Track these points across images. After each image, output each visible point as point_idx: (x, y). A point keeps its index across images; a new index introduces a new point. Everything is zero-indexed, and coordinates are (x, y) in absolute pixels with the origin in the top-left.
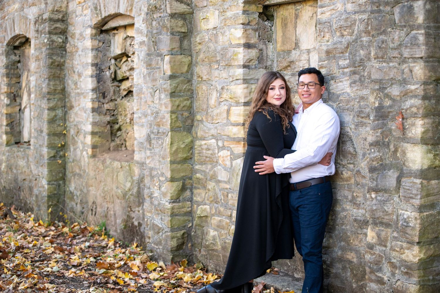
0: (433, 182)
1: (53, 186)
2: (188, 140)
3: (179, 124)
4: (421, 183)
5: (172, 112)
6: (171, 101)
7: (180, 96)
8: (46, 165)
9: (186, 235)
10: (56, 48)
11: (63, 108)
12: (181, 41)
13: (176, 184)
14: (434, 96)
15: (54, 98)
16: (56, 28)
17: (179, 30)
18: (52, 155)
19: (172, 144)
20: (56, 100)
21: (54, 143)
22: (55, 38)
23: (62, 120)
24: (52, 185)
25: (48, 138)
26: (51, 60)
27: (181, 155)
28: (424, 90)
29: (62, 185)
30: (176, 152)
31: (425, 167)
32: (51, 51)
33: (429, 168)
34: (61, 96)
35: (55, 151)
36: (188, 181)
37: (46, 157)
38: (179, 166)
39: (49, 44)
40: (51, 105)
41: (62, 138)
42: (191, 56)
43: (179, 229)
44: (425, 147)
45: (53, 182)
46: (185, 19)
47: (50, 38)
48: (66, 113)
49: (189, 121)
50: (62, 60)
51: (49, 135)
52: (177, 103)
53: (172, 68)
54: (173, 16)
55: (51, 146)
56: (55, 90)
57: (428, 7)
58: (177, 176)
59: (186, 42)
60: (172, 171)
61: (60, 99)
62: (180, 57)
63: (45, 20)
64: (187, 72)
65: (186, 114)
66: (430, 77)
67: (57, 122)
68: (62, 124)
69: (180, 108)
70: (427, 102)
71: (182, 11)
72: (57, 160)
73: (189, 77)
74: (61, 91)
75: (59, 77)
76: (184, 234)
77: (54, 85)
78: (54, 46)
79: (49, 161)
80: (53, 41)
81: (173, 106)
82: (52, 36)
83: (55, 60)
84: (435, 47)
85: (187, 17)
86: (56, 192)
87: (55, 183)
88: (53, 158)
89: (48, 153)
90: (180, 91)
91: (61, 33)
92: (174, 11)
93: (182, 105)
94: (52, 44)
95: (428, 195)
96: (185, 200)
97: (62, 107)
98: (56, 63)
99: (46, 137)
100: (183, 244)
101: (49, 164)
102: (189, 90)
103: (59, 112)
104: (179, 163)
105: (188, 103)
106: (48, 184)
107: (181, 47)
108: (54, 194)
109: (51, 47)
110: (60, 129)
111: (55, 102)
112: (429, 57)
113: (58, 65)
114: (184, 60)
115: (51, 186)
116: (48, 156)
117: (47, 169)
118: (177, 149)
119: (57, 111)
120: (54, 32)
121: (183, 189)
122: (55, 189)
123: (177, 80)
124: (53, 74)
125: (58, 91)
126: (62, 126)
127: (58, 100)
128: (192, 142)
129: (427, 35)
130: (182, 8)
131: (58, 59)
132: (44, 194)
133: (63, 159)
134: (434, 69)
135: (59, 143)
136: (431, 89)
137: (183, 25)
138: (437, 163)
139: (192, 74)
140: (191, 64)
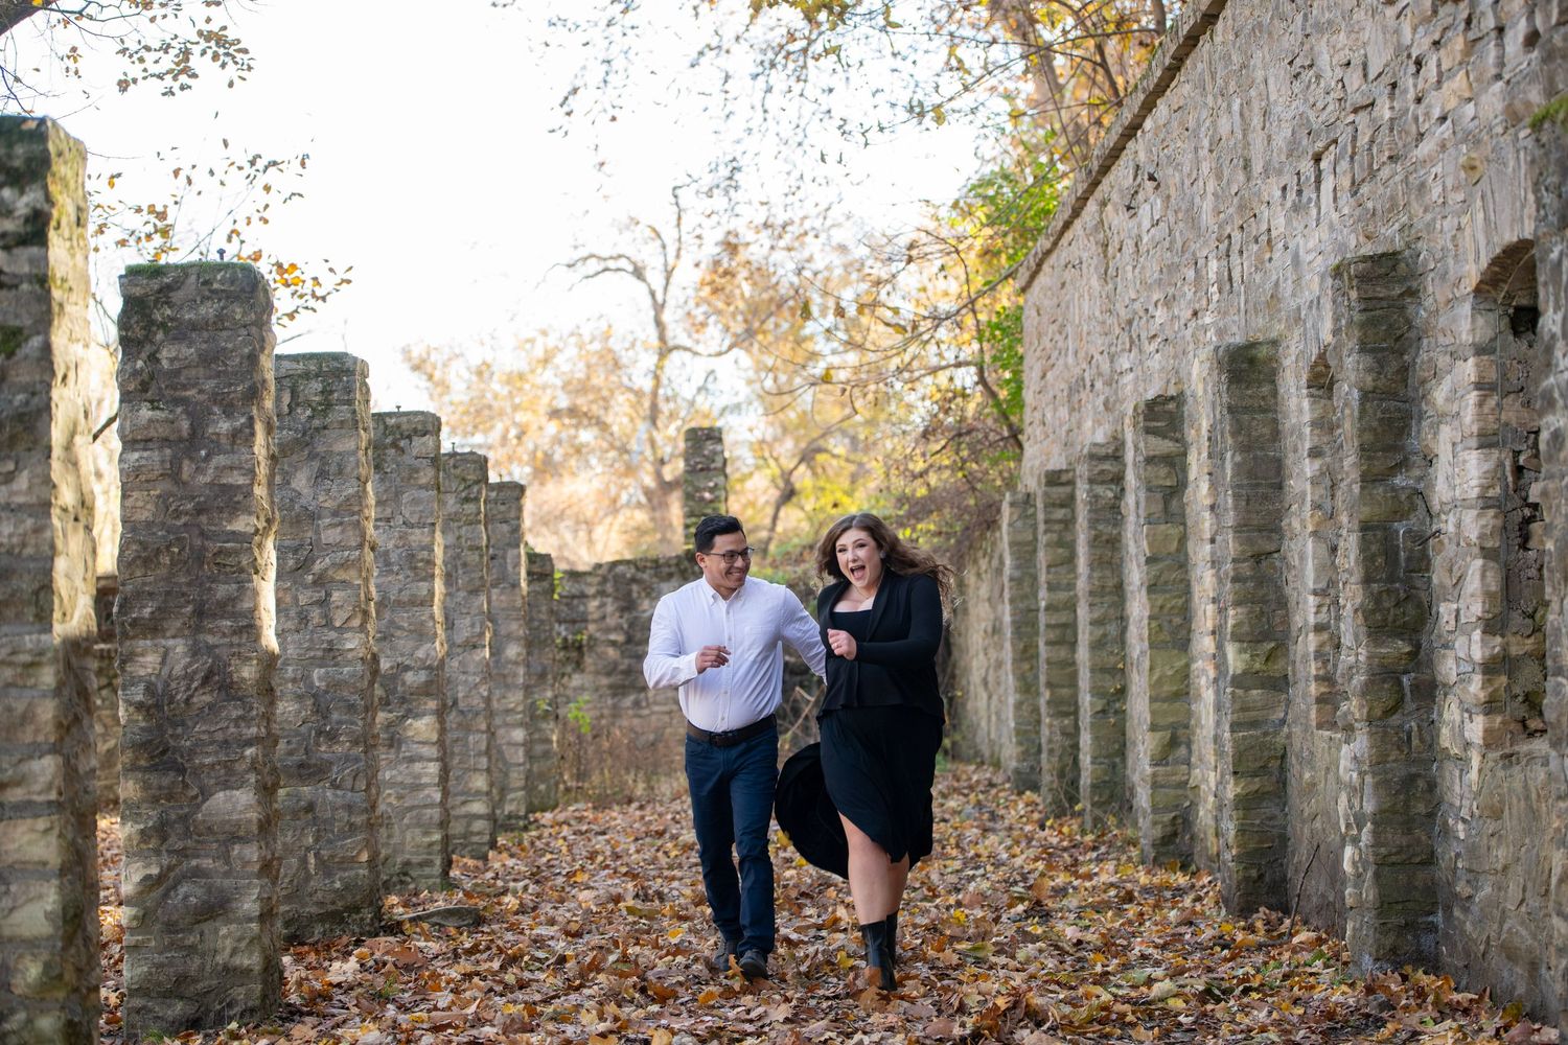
0: (1255, 692)
1: (1103, 767)
2: (1179, 664)
3: (1165, 636)
4: (1233, 693)
5: (1151, 618)
6: (1150, 600)
7: (1166, 591)
8: (1088, 727)
9: (1180, 821)
10: (1102, 509)
11: (1118, 621)
12: (1166, 502)
13: (1159, 735)
14: (1252, 577)
15: (1102, 603)
16: (1102, 472)
17: (1161, 482)
18: (1099, 708)
19: (1151, 669)
20: (1105, 605)
21: (1103, 687)
22: (1100, 490)
23: (1117, 643)
24: (1100, 764)
25: (1092, 678)
26: (1094, 533)
27: (1167, 688)
28: (1234, 569)
29: (1119, 766)
30: (1159, 682)
31: (1239, 671)
32: (1093, 516)
33: (1245, 673)
34: (1115, 598)
35: (1104, 701)
36: (1181, 732)
37: (1089, 713)
38: (1165, 706)
39: (1090, 503)
40: (1096, 615)
41: (1118, 676)
42: (1184, 524)
43: (1166, 809)
44: (1237, 645)
45: (1102, 760)
46: (1171, 465)
47: (1091, 490)
48: (1124, 630)
49: (1184, 632)
50: (1115, 532)
51: (1092, 671)
52: (1159, 603)
53: (1150, 545)
54: (1150, 460)
55: (1097, 692)
56: (1103, 587)
57: (1238, 458)
58: (1162, 722)
59: (1174, 503)
60: (1153, 713)
61: (1113, 605)
62: (1163, 527)
64: (1178, 550)
65: (1177, 620)
66: (1243, 552)
67: (1109, 648)
68: (1116, 651)
69: (1166, 610)
70: (1237, 585)
71: (1166, 451)
72: (1108, 717)
73: (1182, 558)
74: (1114, 590)
75: (1110, 563)
76: (1175, 818)
77: (1100, 579)
78: (1099, 506)
79: (1094, 721)
80: (1097, 497)
81: (1152, 607)
82: (1095, 487)
83: (1101, 531)
84: (1248, 512)
85: (1177, 460)
86: (1106, 778)
87: (1106, 761)
88: (1100, 716)
89: (1092, 704)
90: (1166, 583)
91: (1112, 480)
92: (1152, 453)
93: (1169, 606)
94: (1096, 502)
95: (1243, 709)
96: (1177, 762)
97: (1116, 618)
98: (1104, 538)
99: (1088, 675)
100: (1175, 834)
101: (1093, 725)
102: (1182, 581)
103: (1112, 629)
104: (1164, 701)
105: (1180, 602)
106: (1092, 763)
107: (1165, 510)
108: (1104, 782)
109: (1094, 508)
110: (1112, 659)
111: (1103, 611)
112: (1239, 525)
113: (1107, 541)
114: (1171, 531)
115: (1098, 767)
116: (1091, 711)
117: (1091, 734)
118: (1160, 678)
119: (1108, 627)
120: (1100, 479)
121: (1173, 743)
122: (1106, 773)
123: (1161, 565)
124: (1097, 557)
125: (1108, 590)
126: (1118, 654)
127: (1109, 607)
128: (1187, 666)
129: (1236, 496)
130: (1164, 446)
131: (1107, 529)
132: (1089, 781)
133: (1120, 716)
134: (1250, 541)
135: (1112, 686)
136: (1246, 568)
137: (1168, 475)
138: (1257, 666)
139: (1186, 554)
140: (1183, 539)
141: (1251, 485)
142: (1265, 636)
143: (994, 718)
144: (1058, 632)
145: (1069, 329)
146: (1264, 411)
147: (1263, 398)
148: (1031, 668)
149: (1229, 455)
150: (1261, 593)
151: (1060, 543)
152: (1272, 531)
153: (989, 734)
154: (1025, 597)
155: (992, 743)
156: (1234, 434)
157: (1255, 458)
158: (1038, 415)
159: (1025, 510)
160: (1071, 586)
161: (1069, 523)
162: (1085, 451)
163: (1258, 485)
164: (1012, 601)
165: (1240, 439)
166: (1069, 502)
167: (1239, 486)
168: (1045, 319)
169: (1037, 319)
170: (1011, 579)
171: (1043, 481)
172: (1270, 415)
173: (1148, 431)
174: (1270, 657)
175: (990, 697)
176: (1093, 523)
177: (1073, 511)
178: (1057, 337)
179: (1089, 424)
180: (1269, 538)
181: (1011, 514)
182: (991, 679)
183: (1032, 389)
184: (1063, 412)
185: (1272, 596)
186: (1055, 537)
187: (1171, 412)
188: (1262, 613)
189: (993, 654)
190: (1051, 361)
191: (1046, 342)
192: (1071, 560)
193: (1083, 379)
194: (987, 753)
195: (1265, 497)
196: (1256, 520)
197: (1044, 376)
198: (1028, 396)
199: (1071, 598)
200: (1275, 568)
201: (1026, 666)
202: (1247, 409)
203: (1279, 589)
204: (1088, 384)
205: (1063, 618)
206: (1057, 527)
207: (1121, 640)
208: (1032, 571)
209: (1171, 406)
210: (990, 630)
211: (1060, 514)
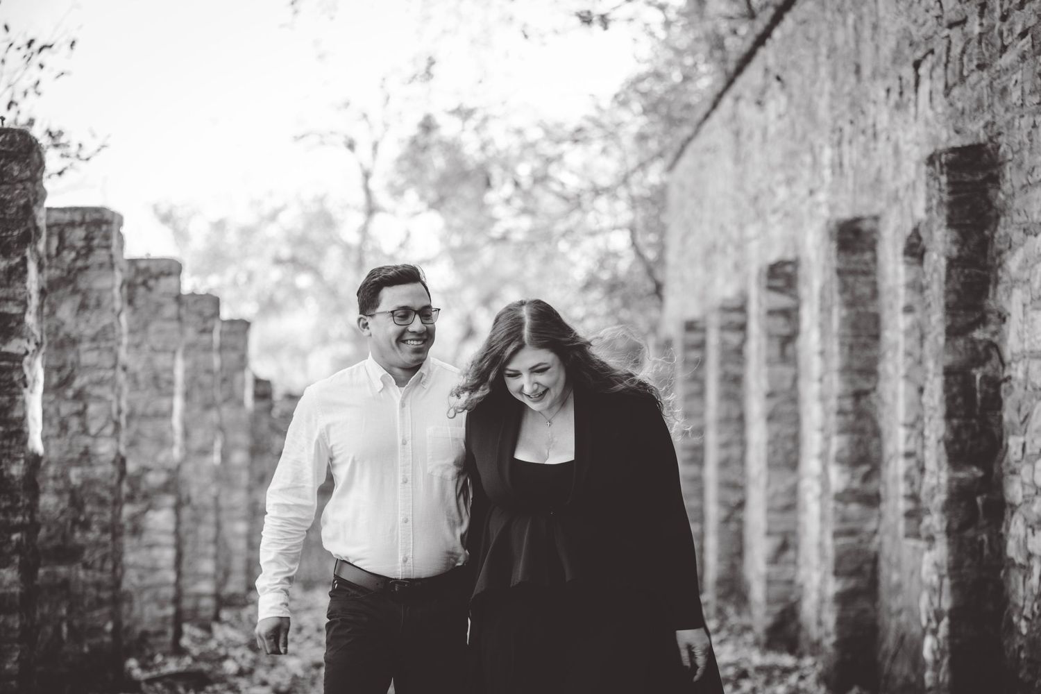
0: (853, 506)
1: (726, 566)
2: (790, 481)
3: (779, 458)
4: (835, 507)
5: (768, 443)
6: (768, 428)
7: (781, 421)
9: (788, 612)
10: (730, 352)
11: (740, 446)
12: (783, 348)
13: (773, 539)
14: (852, 412)
15: (728, 429)
16: (731, 321)
17: (779, 331)
18: (724, 516)
19: (768, 486)
22: (728, 337)
27: (780, 502)
28: (838, 404)
31: (840, 490)
32: (722, 357)
33: (845, 491)
38: (779, 516)
40: (722, 440)
41: (739, 491)
42: (797, 367)
44: (839, 467)
46: (787, 317)
47: (721, 336)
49: (795, 456)
52: (776, 430)
53: (769, 382)
55: (722, 503)
56: (729, 416)
57: (845, 313)
58: (775, 529)
59: (789, 350)
60: (770, 522)
61: (736, 432)
62: (780, 368)
64: (791, 388)
65: (789, 445)
66: (846, 390)
68: (737, 469)
69: (781, 437)
70: (841, 418)
71: (784, 305)
72: (731, 525)
73: (794, 394)
75: (735, 398)
76: (784, 610)
80: (726, 342)
81: (769, 435)
85: (791, 313)
88: (725, 522)
90: (782, 414)
91: (738, 328)
92: (773, 307)
93: (782, 434)
94: (725, 346)
95: (843, 521)
96: (787, 563)
97: (738, 443)
98: (730, 376)
100: (784, 623)
102: (793, 412)
103: (735, 451)
104: (778, 511)
105: (792, 431)
107: (782, 354)
111: (729, 436)
112: (844, 369)
113: (733, 379)
114: (786, 372)
118: (775, 493)
119: (732, 450)
120: (729, 327)
121: (784, 547)
123: (778, 399)
127: (732, 433)
128: (797, 484)
130: (782, 301)
131: (733, 369)
132: (713, 577)
133: (739, 524)
134: (852, 382)
135: (734, 498)
136: (848, 404)
137: (784, 326)
138: (856, 485)
139: (798, 391)
140: (795, 379)
141: (854, 335)
142: (863, 460)
144: (690, 453)
146: (866, 274)
147: (865, 263)
149: (836, 310)
150: (860, 424)
151: (693, 380)
152: (868, 374)
156: (841, 293)
157: (858, 313)
158: (678, 272)
160: (701, 415)
161: (701, 363)
162: (717, 304)
163: (859, 336)
165: (847, 296)
166: (701, 346)
167: (844, 336)
168: (686, 193)
169: (680, 194)
171: (682, 328)
172: (871, 277)
173: (771, 288)
174: (866, 478)
176: (722, 363)
177: (705, 353)
179: (720, 281)
180: (867, 379)
183: (674, 251)
184: (700, 271)
185: (869, 428)
186: (691, 374)
187: (788, 274)
188: (860, 441)
192: (701, 394)
195: (865, 346)
196: (857, 364)
198: (671, 257)
199: (701, 425)
200: (871, 405)
202: (853, 273)
203: (874, 422)
205: (695, 440)
206: (693, 366)
207: (742, 461)
209: (789, 269)
211: (695, 355)
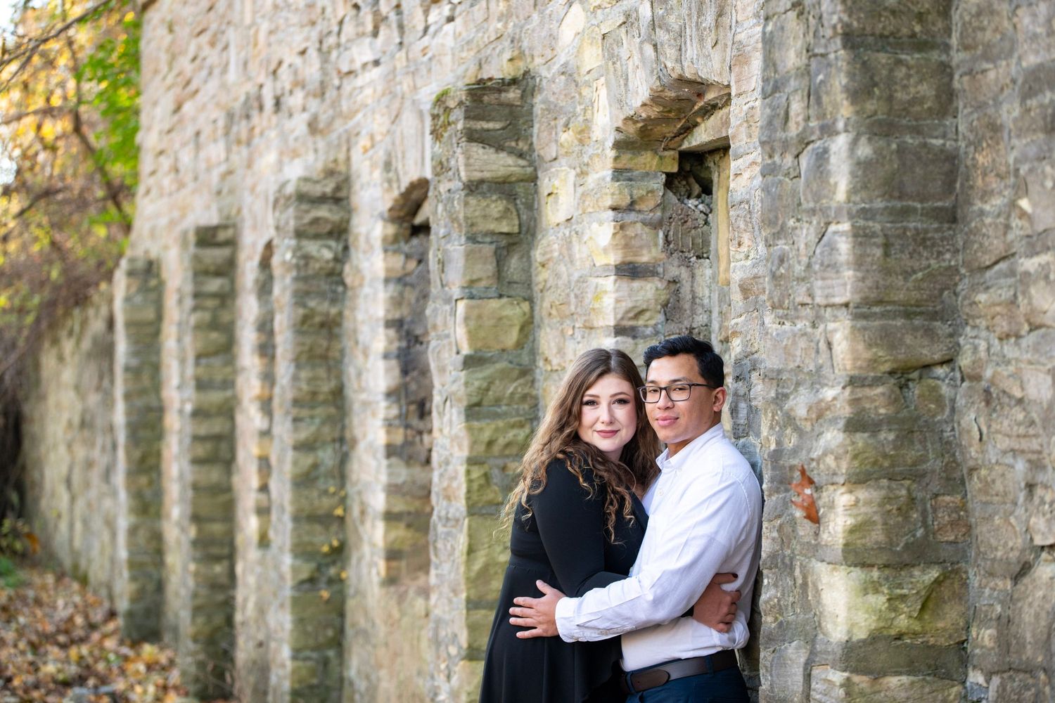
0: (893, 681)
1: (309, 664)
3: (493, 494)
4: (847, 684)
5: (472, 461)
6: (470, 429)
7: (497, 416)
8: (288, 603)
10: (316, 276)
11: (337, 445)
12: (500, 261)
14: (890, 421)
15: (312, 417)
16: (316, 221)
17: (493, 226)
18: (305, 575)
19: (471, 551)
20: (317, 421)
21: (311, 544)
22: (312, 247)
23: (334, 477)
24: (306, 659)
25: (294, 529)
26: (301, 311)
28: (854, 402)
29: (334, 662)
30: (484, 574)
31: (861, 634)
32: (301, 285)
33: (874, 638)
34: (332, 410)
35: (313, 565)
37: (289, 583)
39: (297, 267)
40: (303, 435)
41: (334, 528)
42: (530, 300)
44: (857, 573)
45: (308, 653)
46: (511, 197)
47: (300, 248)
48: (344, 459)
50: (334, 311)
51: (296, 519)
52: (486, 435)
53: (472, 335)
54: (473, 188)
55: (302, 551)
56: (314, 394)
57: (865, 150)
59: (514, 263)
60: (472, 628)
61: (329, 420)
62: (494, 304)
63: (289, 198)
64: (519, 345)
66: (874, 362)
67: (321, 484)
68: (332, 489)
69: (496, 449)
70: (861, 439)
71: (502, 172)
72: (319, 590)
73: (525, 359)
74: (330, 397)
75: (325, 357)
77: (310, 381)
78: (310, 272)
79: (297, 594)
80: (307, 258)
81: (474, 443)
82: (305, 243)
83: (312, 310)
84: (887, 272)
85: (520, 189)
86: (315, 681)
87: (314, 655)
88: (307, 586)
89: (295, 570)
90: (497, 402)
92: (477, 175)
93: (502, 441)
94: (306, 265)
97: (334, 441)
98: (317, 319)
99: (289, 526)
101: (296, 602)
102: (524, 397)
103: (327, 456)
105: (521, 434)
106: (295, 658)
107: (499, 274)
108: (311, 687)
109: (303, 274)
110: (326, 502)
111: (313, 429)
112: (866, 302)
113: (322, 325)
114: (508, 312)
115: (300, 664)
116: (294, 577)
117: (293, 613)
118: (486, 568)
119: (320, 454)
120: (312, 230)
122: (313, 673)
123: (488, 371)
124: (306, 348)
125: (321, 397)
126: (334, 494)
127: (323, 423)
129: (861, 237)
130: (500, 164)
131: (322, 307)
132: (287, 685)
133: (336, 587)
134: (887, 339)
135: (325, 542)
136: (878, 399)
137: (505, 214)
138: (902, 622)
139: (533, 353)
140: (528, 327)
141: (891, 211)
142: (919, 554)
143: (78, 526)
144: (209, 446)
145: (232, 35)
146: (921, 45)
147: (920, 17)
148: (151, 483)
149: (840, 144)
150: (911, 454)
151: (214, 325)
152: (934, 316)
153: (71, 540)
154: (142, 392)
155: (75, 554)
156: (856, 95)
157: (901, 151)
158: (166, 163)
159: (146, 281)
160: (228, 384)
161: (227, 298)
162: (290, 189)
163: (905, 213)
164: (128, 396)
165: (870, 106)
166: (228, 269)
167: (866, 214)
168: (183, 32)
169: (169, 38)
170: (127, 369)
171: (192, 238)
172: (935, 56)
173: (472, 137)
174: (929, 602)
175: (73, 499)
176: (301, 297)
177: (233, 282)
178: (207, 51)
179: (271, 158)
180: (930, 333)
181: (128, 287)
182: (76, 479)
183: (156, 128)
184: (216, 151)
185: (934, 464)
186: (207, 316)
187: (510, 105)
188: (912, 500)
189: (81, 452)
190: (193, 87)
191: (184, 63)
192: (227, 348)
193: (259, 98)
194: (67, 563)
195: (922, 240)
196: (903, 291)
197: (178, 109)
198: (149, 139)
199: (227, 401)
200: (939, 400)
201: (143, 480)
202: (886, 41)
203: (948, 448)
204: (269, 103)
205: (217, 426)
206: (210, 303)
208: (154, 359)
210: (76, 420)
211: (214, 285)
